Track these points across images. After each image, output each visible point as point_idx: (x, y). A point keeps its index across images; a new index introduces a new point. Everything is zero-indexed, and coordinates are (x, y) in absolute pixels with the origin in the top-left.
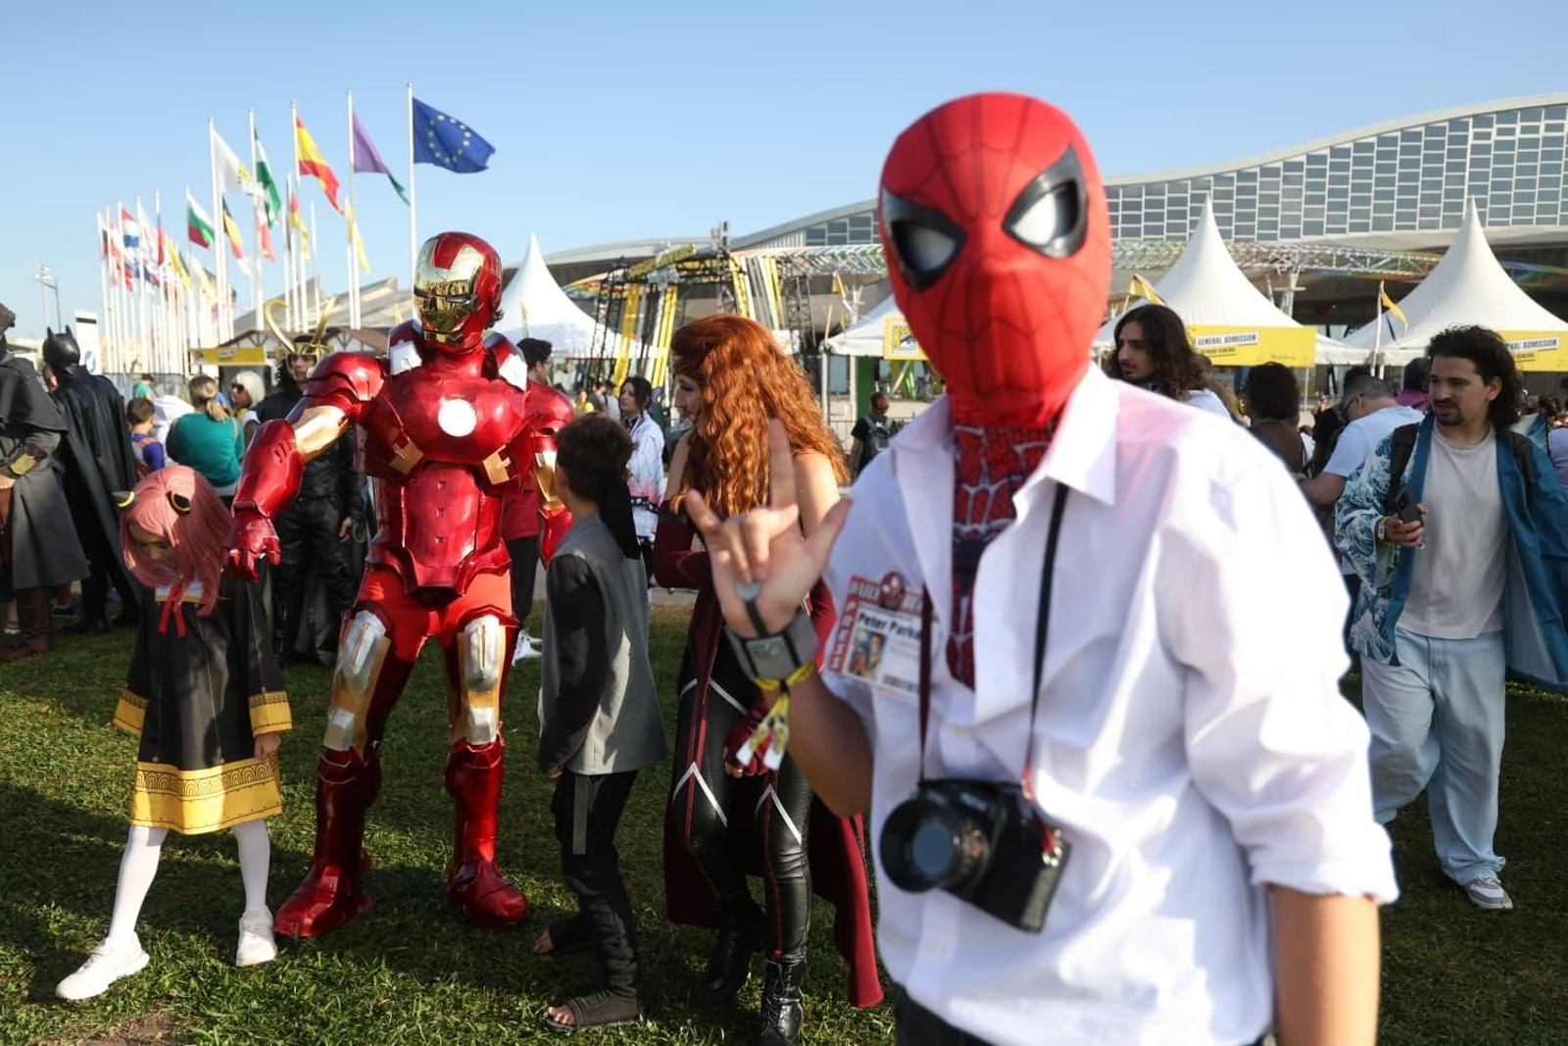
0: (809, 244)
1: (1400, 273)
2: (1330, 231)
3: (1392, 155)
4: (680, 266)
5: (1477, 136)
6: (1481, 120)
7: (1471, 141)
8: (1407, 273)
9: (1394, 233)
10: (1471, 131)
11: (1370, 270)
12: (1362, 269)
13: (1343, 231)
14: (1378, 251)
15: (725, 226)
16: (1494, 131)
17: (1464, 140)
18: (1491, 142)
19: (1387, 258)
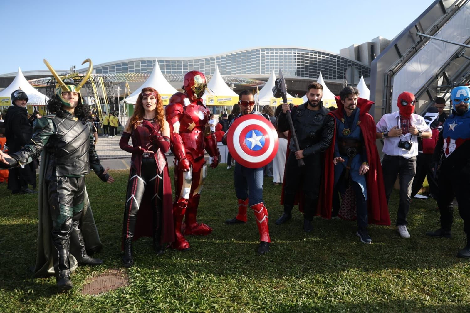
0: (97, 73)
1: (249, 84)
2: (232, 74)
3: (245, 56)
4: (74, 78)
5: (262, 54)
6: (263, 50)
7: (261, 55)
8: (250, 84)
9: (246, 75)
10: (261, 52)
11: (242, 83)
12: (241, 83)
13: (235, 74)
14: (244, 79)
15: (74, 67)
16: (265, 53)
17: (259, 54)
18: (265, 55)
19: (246, 80)
